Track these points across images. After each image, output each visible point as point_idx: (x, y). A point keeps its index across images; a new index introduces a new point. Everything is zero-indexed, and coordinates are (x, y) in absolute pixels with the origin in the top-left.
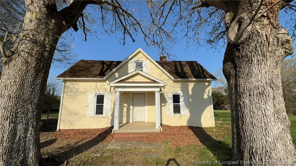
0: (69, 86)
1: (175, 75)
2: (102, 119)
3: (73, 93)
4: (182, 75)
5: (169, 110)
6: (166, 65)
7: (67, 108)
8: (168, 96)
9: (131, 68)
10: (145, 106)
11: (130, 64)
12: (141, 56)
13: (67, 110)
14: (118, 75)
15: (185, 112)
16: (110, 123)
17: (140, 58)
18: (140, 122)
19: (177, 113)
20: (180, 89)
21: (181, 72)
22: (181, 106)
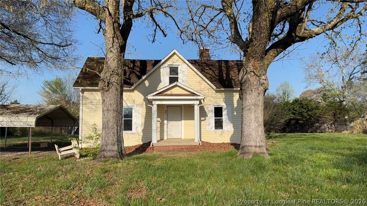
0: (88, 97)
1: (217, 82)
2: (132, 135)
3: (94, 105)
4: (227, 83)
5: (209, 124)
6: (208, 68)
7: (88, 124)
8: (209, 109)
9: (165, 74)
10: (182, 121)
11: (162, 69)
12: (176, 59)
13: (88, 125)
14: (148, 83)
15: (228, 128)
16: (141, 140)
17: (175, 61)
18: (176, 139)
19: (219, 128)
20: (224, 100)
21: (226, 79)
22: (224, 120)
